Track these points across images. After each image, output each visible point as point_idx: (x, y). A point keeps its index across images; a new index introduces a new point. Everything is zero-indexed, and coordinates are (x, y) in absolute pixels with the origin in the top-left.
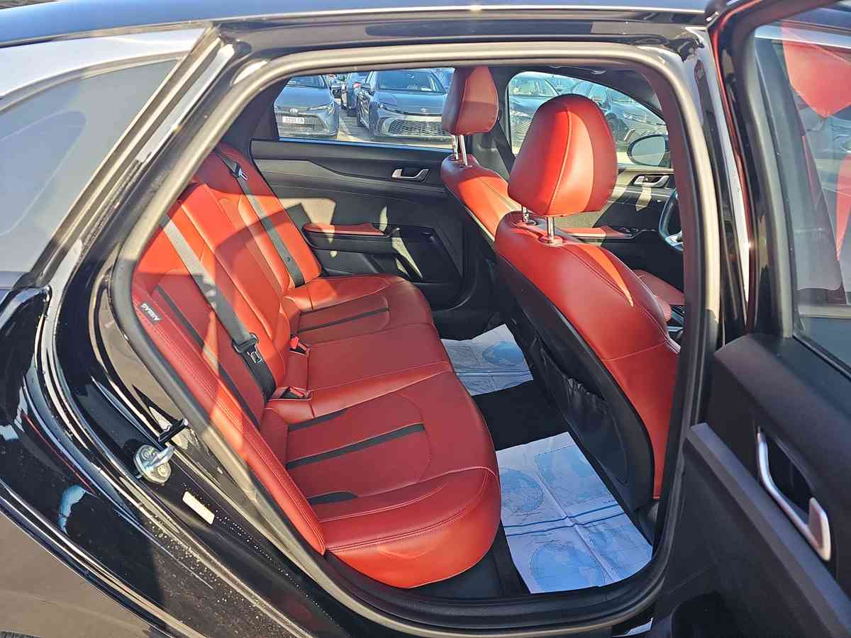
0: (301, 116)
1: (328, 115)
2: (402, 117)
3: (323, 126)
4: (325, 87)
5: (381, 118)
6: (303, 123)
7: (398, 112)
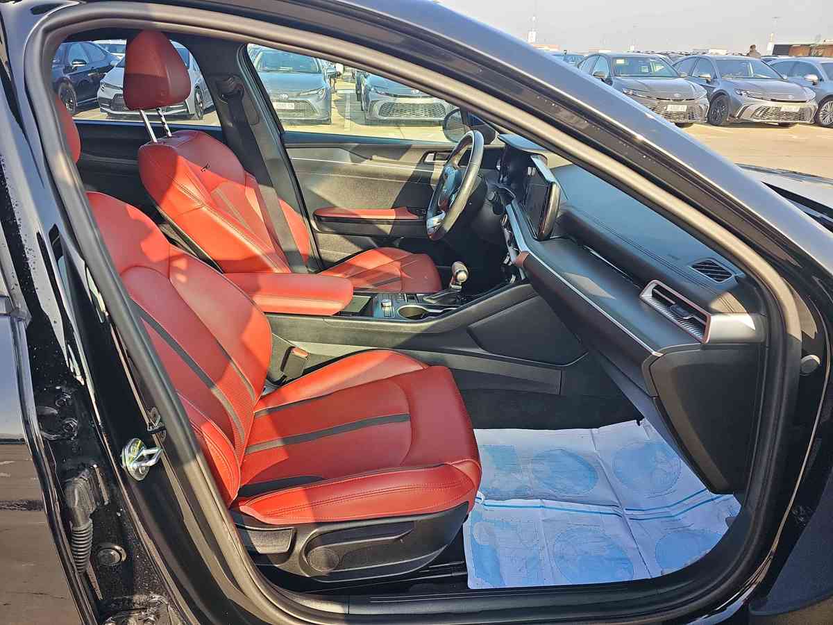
0: (292, 101)
1: (319, 100)
2: (391, 100)
3: (314, 111)
4: (320, 72)
5: (372, 101)
6: (293, 108)
7: (387, 94)
